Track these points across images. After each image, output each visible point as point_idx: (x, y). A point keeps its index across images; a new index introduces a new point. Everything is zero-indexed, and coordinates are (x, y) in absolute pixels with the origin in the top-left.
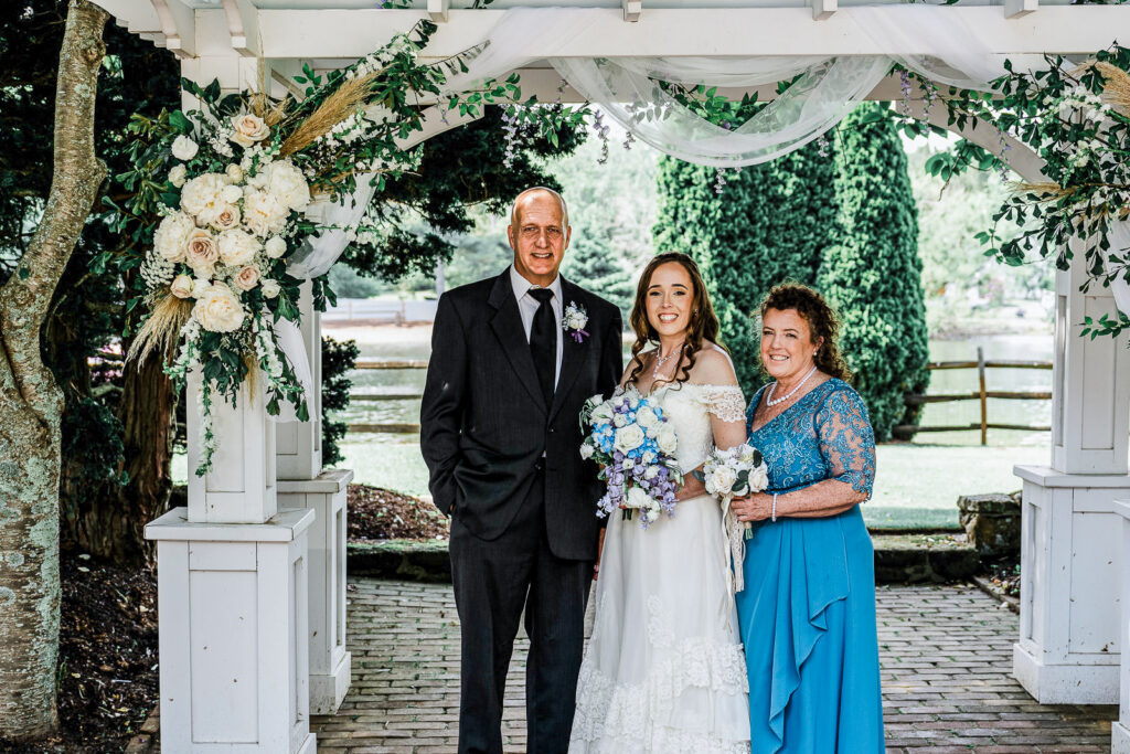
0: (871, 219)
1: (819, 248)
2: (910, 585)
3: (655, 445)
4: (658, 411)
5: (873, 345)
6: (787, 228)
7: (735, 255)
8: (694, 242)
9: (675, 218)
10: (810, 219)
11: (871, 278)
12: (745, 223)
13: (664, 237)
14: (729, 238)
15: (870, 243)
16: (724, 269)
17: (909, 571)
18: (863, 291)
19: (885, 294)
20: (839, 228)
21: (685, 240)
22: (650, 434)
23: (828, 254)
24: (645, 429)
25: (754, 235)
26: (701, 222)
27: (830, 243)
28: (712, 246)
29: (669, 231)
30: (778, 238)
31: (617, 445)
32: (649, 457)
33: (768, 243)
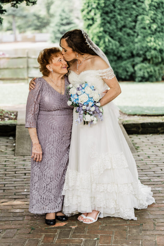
0: (154, 6)
1: (137, 16)
2: (159, 134)
3: (92, 100)
4: (92, 87)
5: (155, 49)
6: (126, 9)
7: (108, 19)
8: (95, 14)
9: (88, 6)
10: (134, 6)
11: (154, 26)
12: (112, 8)
13: (85, 13)
14: (107, 13)
15: (155, 14)
16: (105, 24)
17: (159, 129)
18: (152, 31)
19: (159, 32)
20: (144, 9)
21: (92, 14)
22: (90, 96)
23: (140, 18)
24: (88, 95)
25: (115, 12)
26: (97, 8)
27: (141, 14)
28: (101, 16)
29: (86, 11)
30: (123, 13)
31: (79, 102)
32: (91, 104)
33: (120, 14)
